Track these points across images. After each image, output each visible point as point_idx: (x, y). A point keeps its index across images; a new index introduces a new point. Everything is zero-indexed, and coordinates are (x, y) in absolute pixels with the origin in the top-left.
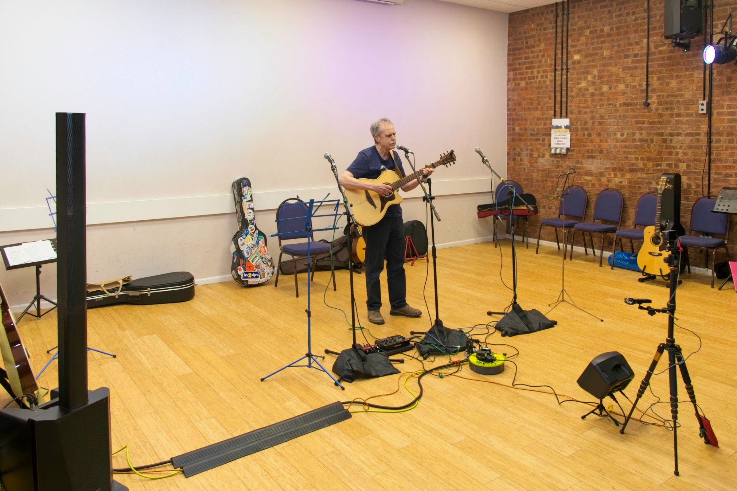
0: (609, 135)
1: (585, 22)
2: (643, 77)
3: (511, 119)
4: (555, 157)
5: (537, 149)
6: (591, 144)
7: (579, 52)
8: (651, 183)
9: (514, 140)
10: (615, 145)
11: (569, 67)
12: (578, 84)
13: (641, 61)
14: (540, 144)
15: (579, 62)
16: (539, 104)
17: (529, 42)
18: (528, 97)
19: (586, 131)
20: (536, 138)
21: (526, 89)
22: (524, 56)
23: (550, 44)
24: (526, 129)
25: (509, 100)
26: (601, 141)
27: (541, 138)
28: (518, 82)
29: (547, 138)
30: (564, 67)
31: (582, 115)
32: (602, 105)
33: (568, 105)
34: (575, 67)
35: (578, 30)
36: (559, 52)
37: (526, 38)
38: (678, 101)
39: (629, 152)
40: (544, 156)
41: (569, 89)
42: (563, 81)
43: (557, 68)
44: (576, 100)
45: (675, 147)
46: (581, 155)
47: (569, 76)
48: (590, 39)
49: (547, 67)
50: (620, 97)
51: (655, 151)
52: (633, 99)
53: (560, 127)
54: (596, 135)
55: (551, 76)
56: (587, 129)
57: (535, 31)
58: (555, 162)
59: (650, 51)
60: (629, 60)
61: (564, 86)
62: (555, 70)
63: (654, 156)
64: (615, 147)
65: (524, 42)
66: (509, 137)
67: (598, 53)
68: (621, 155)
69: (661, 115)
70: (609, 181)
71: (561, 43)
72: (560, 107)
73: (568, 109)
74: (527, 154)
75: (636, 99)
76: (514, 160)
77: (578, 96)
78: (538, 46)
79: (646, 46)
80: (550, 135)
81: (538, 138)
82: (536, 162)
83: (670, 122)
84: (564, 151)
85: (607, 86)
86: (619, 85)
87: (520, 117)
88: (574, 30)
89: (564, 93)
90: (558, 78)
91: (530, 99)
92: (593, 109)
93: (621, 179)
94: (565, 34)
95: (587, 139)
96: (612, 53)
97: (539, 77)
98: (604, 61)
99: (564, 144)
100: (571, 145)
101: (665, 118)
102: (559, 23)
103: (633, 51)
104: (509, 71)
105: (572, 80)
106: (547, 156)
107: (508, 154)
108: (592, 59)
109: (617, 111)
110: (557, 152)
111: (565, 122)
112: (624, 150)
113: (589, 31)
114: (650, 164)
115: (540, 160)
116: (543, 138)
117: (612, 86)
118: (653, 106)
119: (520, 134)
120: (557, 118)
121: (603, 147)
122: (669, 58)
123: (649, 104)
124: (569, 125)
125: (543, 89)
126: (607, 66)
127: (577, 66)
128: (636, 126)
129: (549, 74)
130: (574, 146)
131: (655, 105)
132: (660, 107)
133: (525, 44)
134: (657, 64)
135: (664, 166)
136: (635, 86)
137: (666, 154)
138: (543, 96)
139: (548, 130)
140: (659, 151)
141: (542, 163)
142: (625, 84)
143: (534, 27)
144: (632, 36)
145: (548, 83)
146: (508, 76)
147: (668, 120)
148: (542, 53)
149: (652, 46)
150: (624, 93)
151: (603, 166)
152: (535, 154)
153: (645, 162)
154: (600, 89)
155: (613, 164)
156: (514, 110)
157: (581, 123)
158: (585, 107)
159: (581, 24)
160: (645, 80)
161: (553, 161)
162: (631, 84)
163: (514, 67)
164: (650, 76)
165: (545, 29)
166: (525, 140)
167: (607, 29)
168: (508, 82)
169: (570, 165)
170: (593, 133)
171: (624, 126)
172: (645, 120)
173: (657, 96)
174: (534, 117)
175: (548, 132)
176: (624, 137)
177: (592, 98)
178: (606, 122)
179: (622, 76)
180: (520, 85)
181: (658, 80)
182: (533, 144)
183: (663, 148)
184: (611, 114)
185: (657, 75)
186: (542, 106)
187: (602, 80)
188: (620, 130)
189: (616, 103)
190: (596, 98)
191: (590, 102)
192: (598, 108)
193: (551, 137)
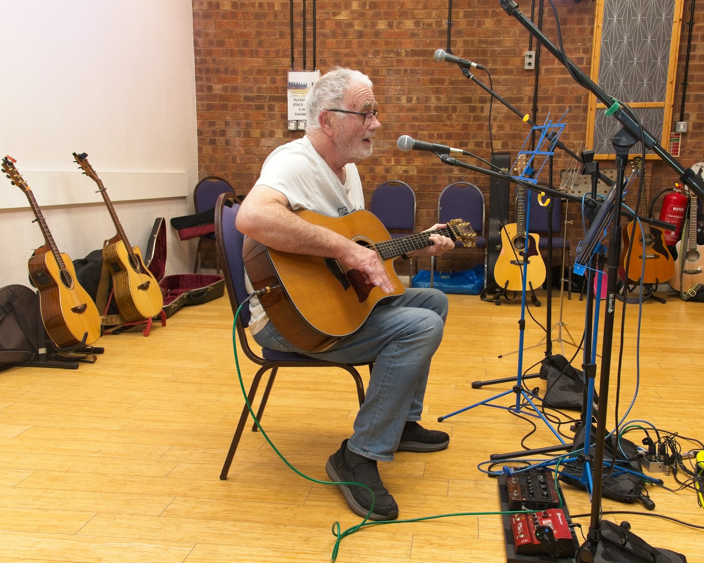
2: (443, 10)
3: (204, 70)
5: (258, 123)
9: (210, 107)
12: (335, 14)
14: (264, 115)
16: (260, 44)
18: (238, 31)
20: (255, 105)
24: (235, 89)
27: (266, 106)
29: (277, 106)
32: (376, 53)
33: (317, 49)
38: (493, 51)
40: (272, 136)
41: (317, 22)
42: (307, 8)
44: (332, 41)
45: (488, 119)
50: (407, 40)
51: (458, 125)
52: (427, 45)
53: (304, 86)
61: (309, 16)
63: (456, 132)
73: (316, 56)
74: (239, 133)
75: (431, 44)
76: (213, 142)
77: (334, 34)
80: (285, 99)
81: (260, 105)
82: (258, 146)
86: (405, 21)
87: (221, 67)
89: (309, 28)
91: (242, 34)
92: (361, 58)
93: (407, 167)
105: (323, 7)
106: (279, 134)
107: (200, 132)
109: (400, 62)
110: (298, 127)
111: (312, 77)
115: (266, 142)
116: (271, 105)
117: (393, 22)
119: (222, 98)
120: (296, 71)
125: (268, 19)
128: (431, 87)
135: (471, 147)
136: (430, 25)
137: (475, 130)
138: (269, 30)
139: (281, 91)
140: (464, 124)
141: (269, 147)
142: (414, 20)
145: (277, 7)
150: (413, 35)
151: (378, 148)
152: (256, 133)
154: (374, 25)
160: (447, 16)
162: (425, 20)
164: (453, 10)
166: (234, 108)
171: (412, 87)
172: (445, 77)
173: (463, 43)
174: (251, 68)
175: (279, 95)
176: (413, 103)
177: (360, 40)
178: (383, 79)
179: (410, 7)
180: (221, 8)
181: (465, 17)
182: (250, 115)
183: (470, 120)
184: (391, 68)
185: (465, 10)
186: (267, 49)
187: (376, 10)
188: (406, 92)
189: (400, 51)
190: (367, 40)
191: (357, 47)
192: (370, 56)
193: (287, 103)
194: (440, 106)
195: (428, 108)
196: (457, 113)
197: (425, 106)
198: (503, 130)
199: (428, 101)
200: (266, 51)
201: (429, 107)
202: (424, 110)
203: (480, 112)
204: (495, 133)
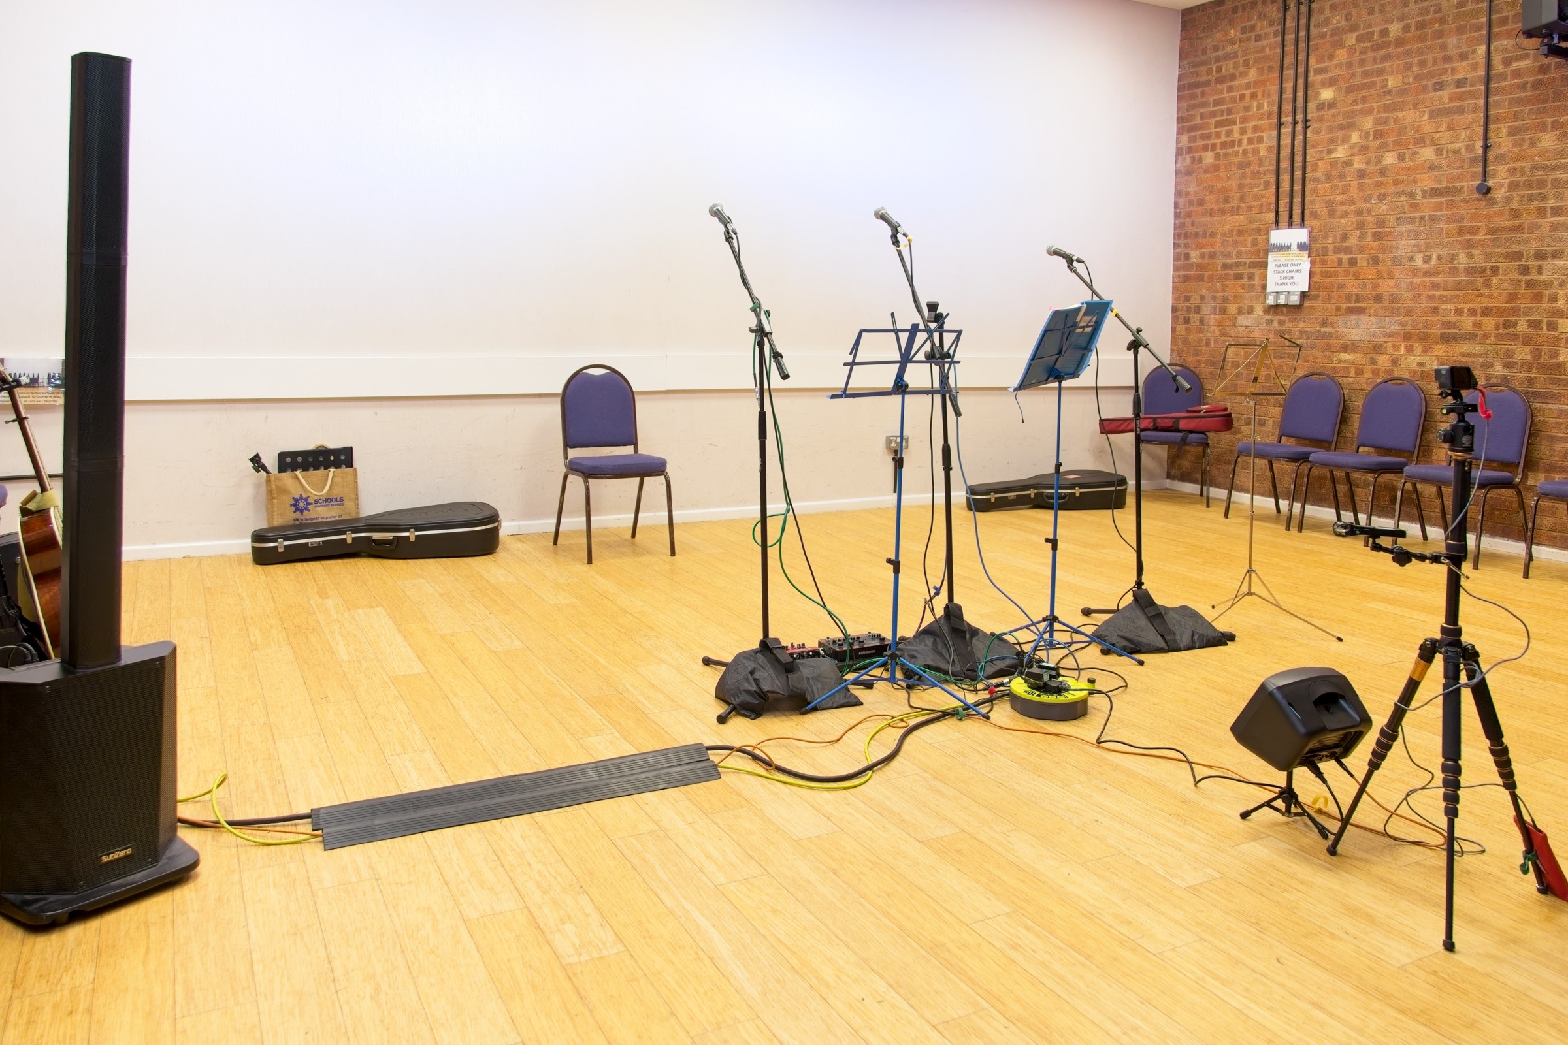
0: (1396, 261)
1: (1348, 17)
2: (1476, 129)
3: (1183, 235)
4: (1276, 314)
5: (1235, 297)
6: (1356, 283)
7: (1333, 82)
8: (1491, 365)
9: (1186, 279)
10: (1411, 283)
11: (1309, 117)
12: (1329, 152)
13: (1473, 95)
14: (1243, 287)
15: (1331, 105)
16: (1242, 199)
17: (1224, 68)
18: (1219, 186)
19: (1346, 254)
20: (1234, 274)
21: (1216, 168)
22: (1211, 99)
23: (1270, 69)
24: (1213, 255)
25: (1178, 194)
26: (1379, 275)
27: (1246, 273)
28: (1199, 154)
29: (1257, 273)
30: (1300, 117)
31: (1337, 220)
32: (1382, 197)
33: (1307, 199)
34: (1323, 116)
35: (1332, 35)
36: (1288, 85)
37: (1218, 59)
38: (1556, 179)
39: (1440, 296)
40: (1250, 311)
41: (1308, 165)
42: (1296, 148)
43: (1283, 120)
44: (1325, 187)
45: (1549, 284)
46: (1334, 307)
47: (1308, 135)
48: (1357, 53)
49: (1262, 118)
50: (1423, 175)
51: (1501, 295)
52: (1453, 179)
53: (1289, 247)
54: (1368, 263)
55: (1270, 138)
56: (1348, 250)
57: (1237, 45)
58: (1276, 324)
59: (1493, 72)
60: (1445, 94)
61: (1298, 159)
62: (1280, 125)
63: (1499, 305)
64: (1411, 287)
65: (1214, 68)
66: (1176, 273)
67: (1374, 83)
68: (1424, 303)
69: (1516, 214)
70: (1395, 362)
71: (1292, 66)
72: (1288, 205)
73: (1306, 208)
74: (1215, 308)
75: (1459, 178)
76: (1187, 321)
77: (1328, 178)
78: (1244, 74)
79: (1484, 60)
80: (1265, 265)
81: (1239, 274)
82: (1234, 325)
83: (1538, 226)
84: (1295, 300)
85: (1393, 153)
86: (1422, 150)
87: (1200, 230)
88: (1323, 36)
89: (1298, 174)
90: (1286, 141)
91: (1224, 190)
92: (1361, 205)
93: (1422, 358)
94: (1302, 46)
95: (1348, 272)
96: (1406, 80)
97: (1245, 142)
98: (1388, 100)
99: (1296, 284)
100: (1312, 287)
101: (1526, 220)
102: (1290, 24)
103: (1453, 74)
104: (1180, 132)
105: (1315, 145)
106: (1258, 310)
107: (1174, 310)
108: (1360, 96)
109: (1414, 206)
110: (1279, 301)
111: (1300, 235)
112: (1430, 293)
113: (1354, 35)
114: (1489, 323)
115: (1243, 321)
116: (1251, 273)
117: (1405, 153)
118: (1499, 194)
119: (1200, 267)
120: (1281, 229)
121: (1381, 289)
122: (1537, 85)
123: (1489, 190)
124: (1307, 243)
125: (1252, 168)
126: (1395, 110)
127: (1327, 114)
128: (1460, 239)
129: (1265, 135)
130: (1318, 289)
131: (1503, 190)
132: (1513, 193)
133: (1214, 73)
134: (1509, 98)
135: (1522, 327)
136: (1457, 152)
137: (1528, 301)
138: (1252, 181)
139: (1261, 255)
140: (1510, 293)
141: (1247, 327)
142: (1434, 147)
143: (1235, 35)
144: (1452, 41)
145: (1263, 153)
146: (1178, 142)
147: (1532, 224)
148: (1252, 91)
149: (1497, 59)
150: (1433, 168)
151: (1382, 330)
152: (1232, 309)
153: (1479, 318)
154: (1379, 160)
155: (1404, 324)
156: (1189, 215)
157: (1334, 236)
158: (1343, 203)
159: (1339, 21)
160: (1482, 136)
161: (1272, 321)
162: (1449, 146)
163: (1190, 124)
164: (1492, 127)
165: (1258, 38)
166: (1211, 278)
167: (1395, 29)
168: (1176, 156)
169: (1309, 330)
170: (1362, 259)
171: (1431, 240)
172: (1480, 224)
173: (1507, 172)
174: (1231, 228)
175: (1261, 260)
176: (1432, 263)
177: (1361, 181)
178: (1391, 232)
179: (1429, 131)
180: (1203, 162)
181: (1510, 134)
182: (1227, 286)
183: (1520, 286)
184: (1401, 215)
185: (1509, 124)
186: (1249, 204)
187: (1382, 141)
188: (1423, 248)
189: (1414, 191)
190: (1369, 180)
191: (1356, 191)
192: (1374, 202)
193: (1267, 270)
194: (1472, 267)
195: (1454, 271)
196: (1500, 277)
197: (1450, 268)
199: (1454, 260)
200: (1248, 207)
201: (1456, 268)
202: (1449, 273)
203: (1536, 273)
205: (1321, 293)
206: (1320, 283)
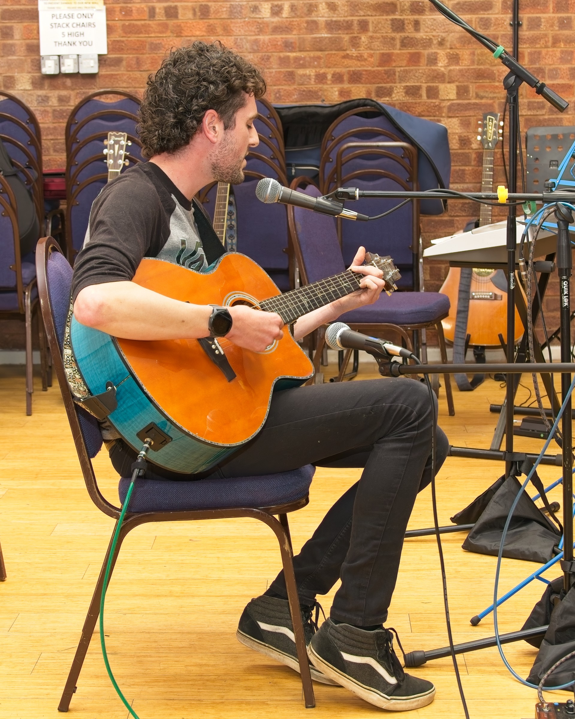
0: (234, 12)
4: (54, 87)
29: (19, 26)
40: (9, 83)
45: (428, 43)
54: (195, 14)
58: (54, 102)
80: (33, 15)
84: (90, 65)
95: (165, 27)
99: (87, 44)
100: (112, 48)
110: (61, 69)
116: (7, 27)
130: (120, 50)
137: (404, 63)
183: (394, 46)
193: (38, 22)
194: (336, 21)
195: (313, 26)
198: (457, 64)
199: (312, 11)
201: (315, 22)
202: (306, 29)
204: (443, 69)
205: (125, 56)
206: (123, 42)
